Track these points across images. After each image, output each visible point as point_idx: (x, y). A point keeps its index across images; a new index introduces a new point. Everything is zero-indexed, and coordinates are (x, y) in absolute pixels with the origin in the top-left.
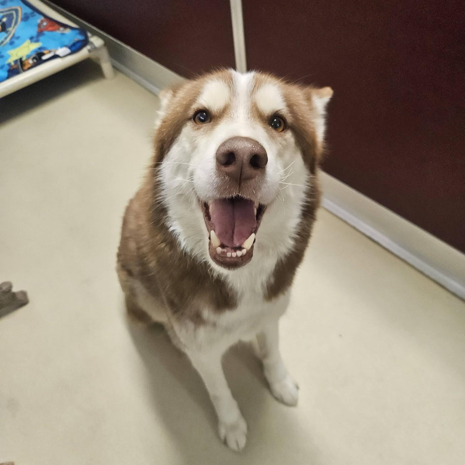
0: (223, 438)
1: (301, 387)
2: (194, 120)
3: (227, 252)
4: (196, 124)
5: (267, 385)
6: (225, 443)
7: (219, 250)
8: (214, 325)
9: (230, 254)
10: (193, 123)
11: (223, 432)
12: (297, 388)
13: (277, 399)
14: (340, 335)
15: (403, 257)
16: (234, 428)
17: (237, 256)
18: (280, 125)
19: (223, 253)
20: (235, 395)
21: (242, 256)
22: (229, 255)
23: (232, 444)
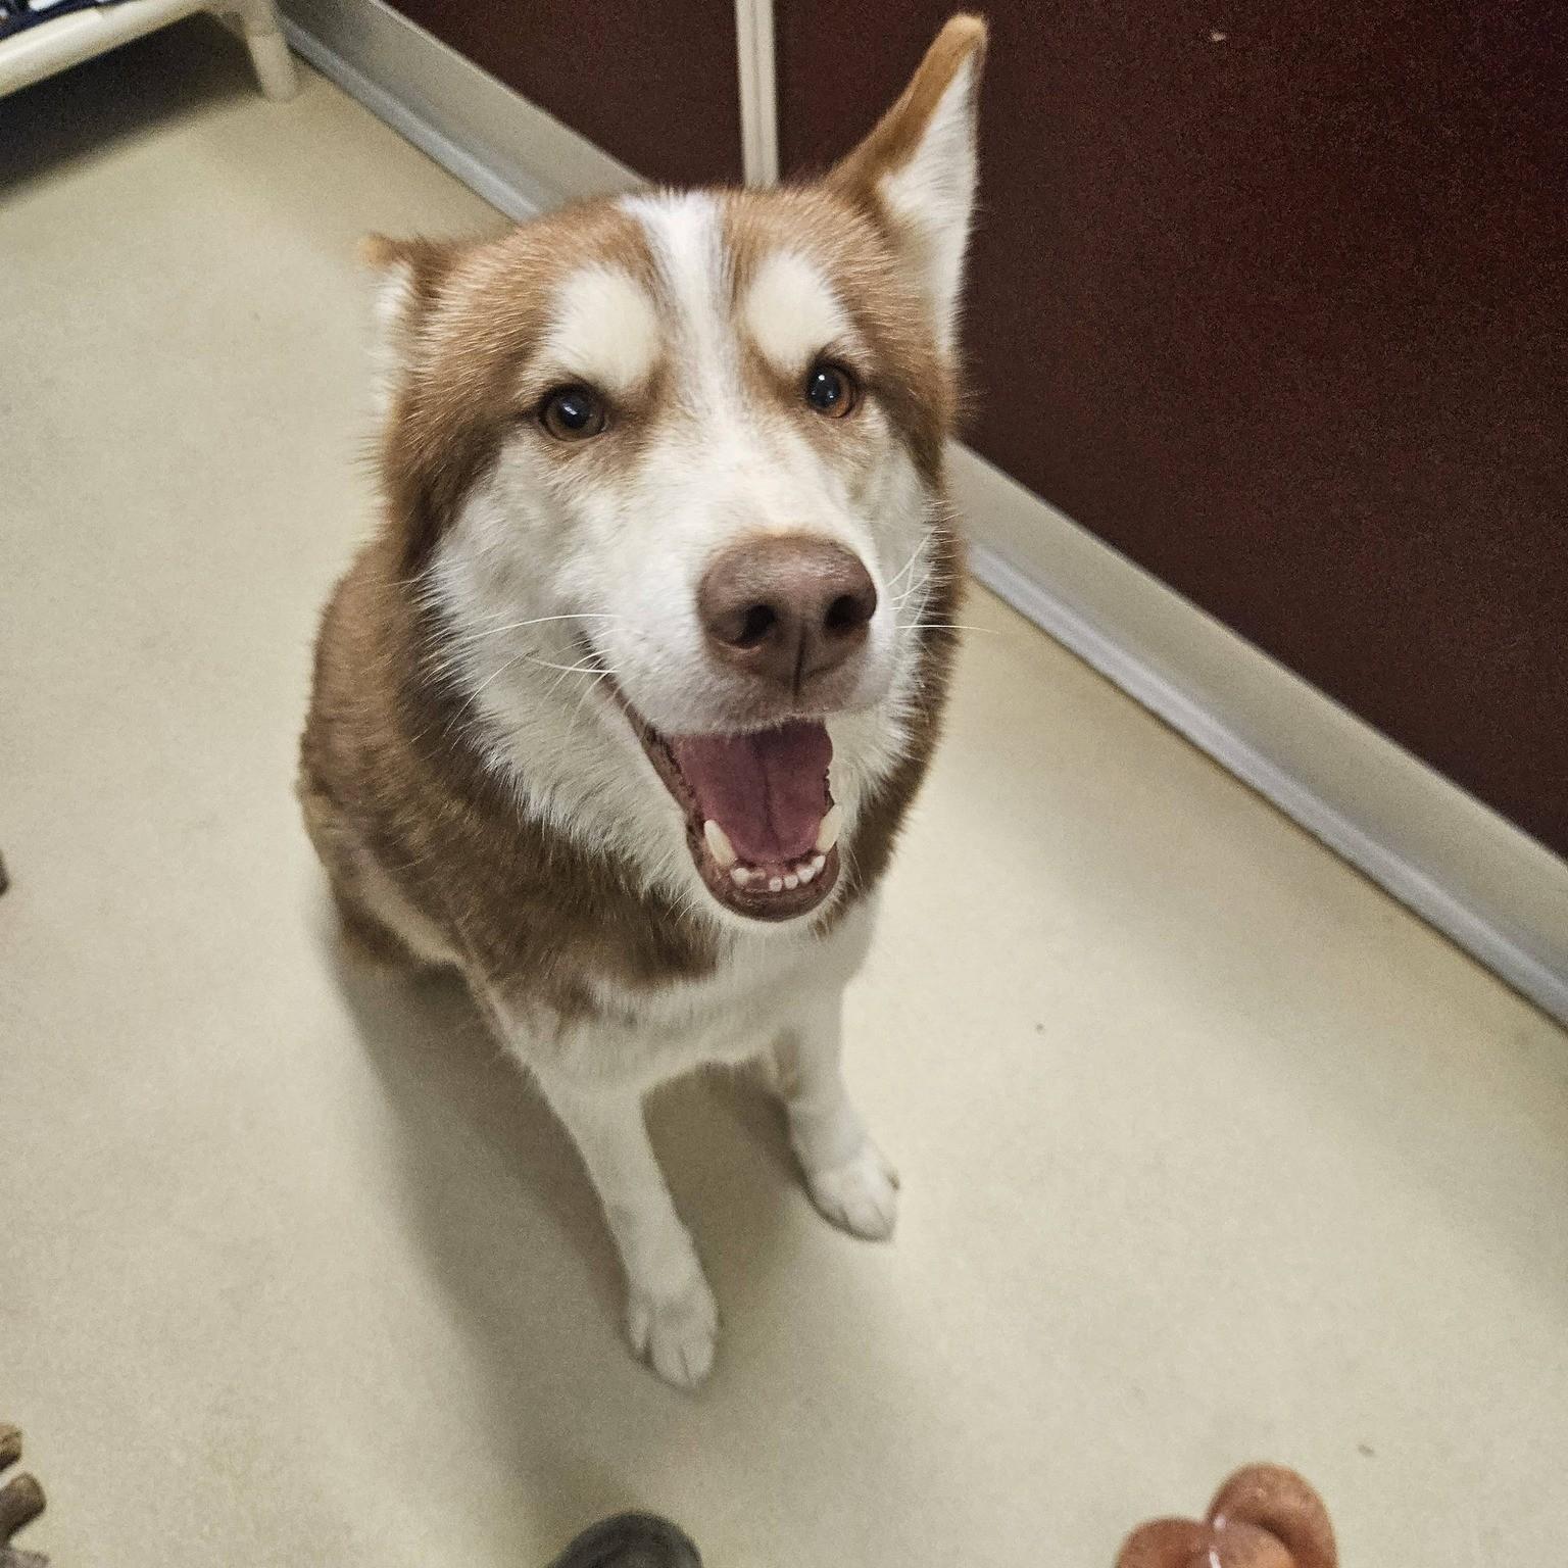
0: (639, 1341)
1: (904, 1182)
2: (544, 422)
3: (768, 878)
4: (555, 441)
5: (800, 1175)
6: (646, 1359)
7: (741, 875)
8: (631, 1020)
9: (779, 880)
10: (541, 435)
11: (640, 1322)
12: (895, 1184)
13: (827, 1217)
14: (1040, 1027)
15: (1258, 783)
16: (675, 1313)
18: (838, 394)
19: (756, 882)
20: (687, 1209)
21: (814, 879)
22: (775, 885)
23: (668, 1363)
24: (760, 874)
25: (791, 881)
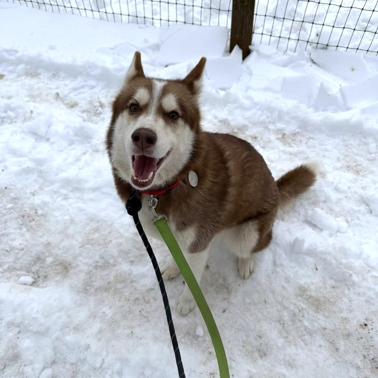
7: (135, 178)
9: (140, 180)
17: (143, 182)
19: (137, 179)
21: (146, 182)
24: (138, 178)
25: (142, 181)
